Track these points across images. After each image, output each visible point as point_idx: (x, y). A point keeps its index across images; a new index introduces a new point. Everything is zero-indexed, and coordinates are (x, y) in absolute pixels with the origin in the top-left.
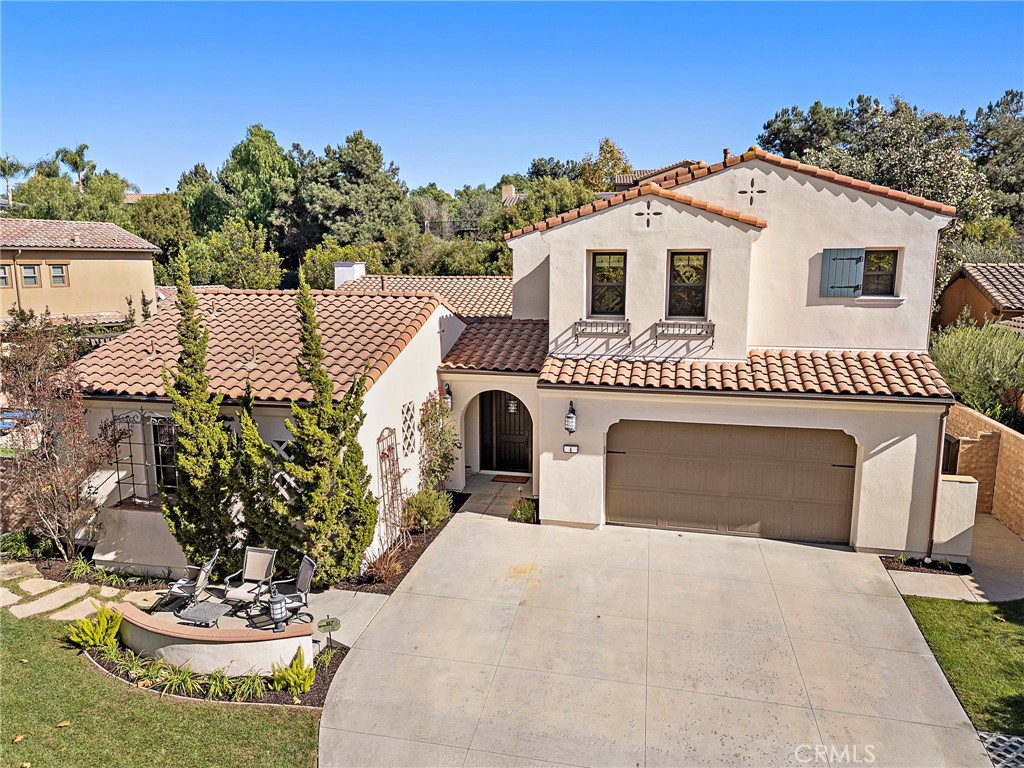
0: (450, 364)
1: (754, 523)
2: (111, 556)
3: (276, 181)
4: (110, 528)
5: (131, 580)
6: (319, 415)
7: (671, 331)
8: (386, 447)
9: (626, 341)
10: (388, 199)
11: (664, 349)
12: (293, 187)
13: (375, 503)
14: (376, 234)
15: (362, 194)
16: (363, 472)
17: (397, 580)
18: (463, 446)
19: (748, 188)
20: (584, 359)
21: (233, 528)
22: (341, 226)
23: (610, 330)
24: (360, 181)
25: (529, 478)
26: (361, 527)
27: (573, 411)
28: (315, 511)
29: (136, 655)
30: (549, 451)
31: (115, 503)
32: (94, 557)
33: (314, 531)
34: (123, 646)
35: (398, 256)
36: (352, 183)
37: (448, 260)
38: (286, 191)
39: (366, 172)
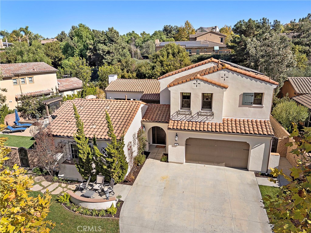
0: (144, 120)
1: (223, 163)
2: (63, 175)
3: (88, 41)
4: (62, 169)
5: (69, 182)
6: (114, 145)
7: (202, 114)
8: (129, 147)
9: (191, 116)
10: (121, 48)
11: (200, 118)
12: (93, 43)
13: (127, 163)
14: (119, 59)
15: (114, 47)
16: (124, 156)
17: (133, 181)
19: (224, 76)
20: (180, 120)
21: (93, 170)
22: (108, 57)
23: (186, 113)
24: (113, 43)
25: (165, 146)
26: (124, 170)
27: (177, 135)
28: (114, 168)
29: (74, 204)
30: (171, 145)
31: (62, 162)
32: (59, 175)
33: (113, 172)
34: (71, 202)
35: (125, 67)
36: (111, 43)
37: (140, 69)
38: (91, 45)
39: (115, 40)
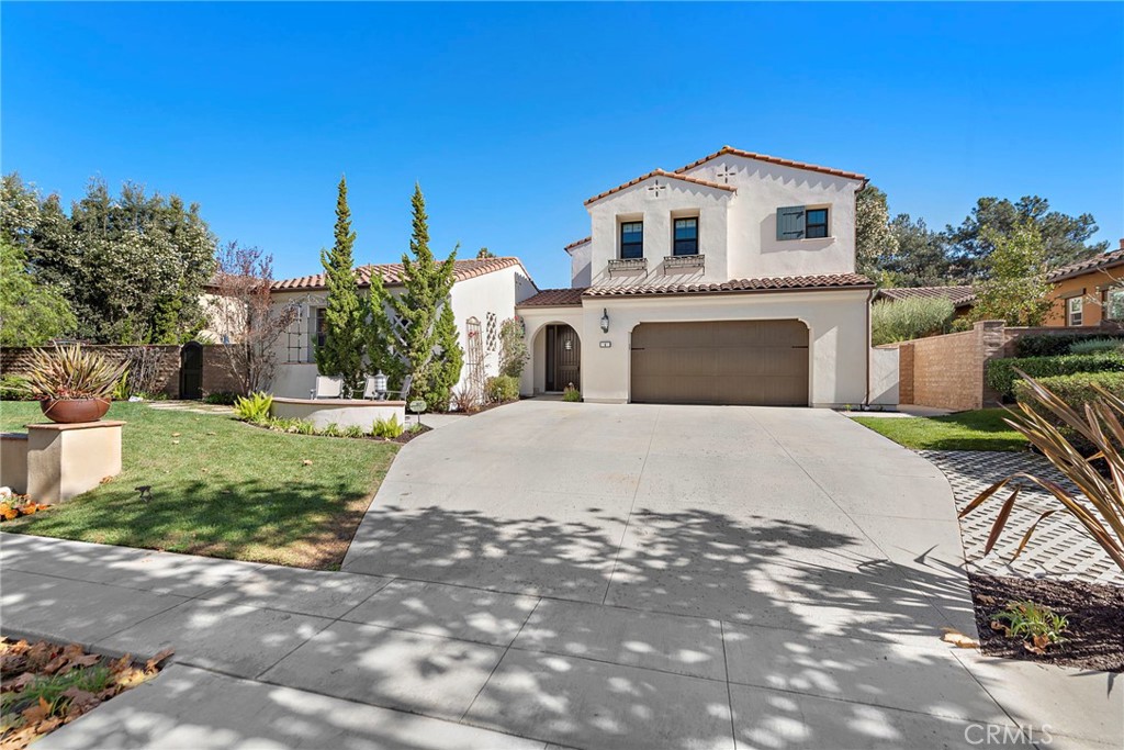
7: (674, 264)
8: (473, 329)
9: (644, 275)
16: (453, 330)
17: (475, 413)
18: (532, 356)
19: (724, 173)
23: (633, 267)
27: (606, 317)
31: (285, 361)
